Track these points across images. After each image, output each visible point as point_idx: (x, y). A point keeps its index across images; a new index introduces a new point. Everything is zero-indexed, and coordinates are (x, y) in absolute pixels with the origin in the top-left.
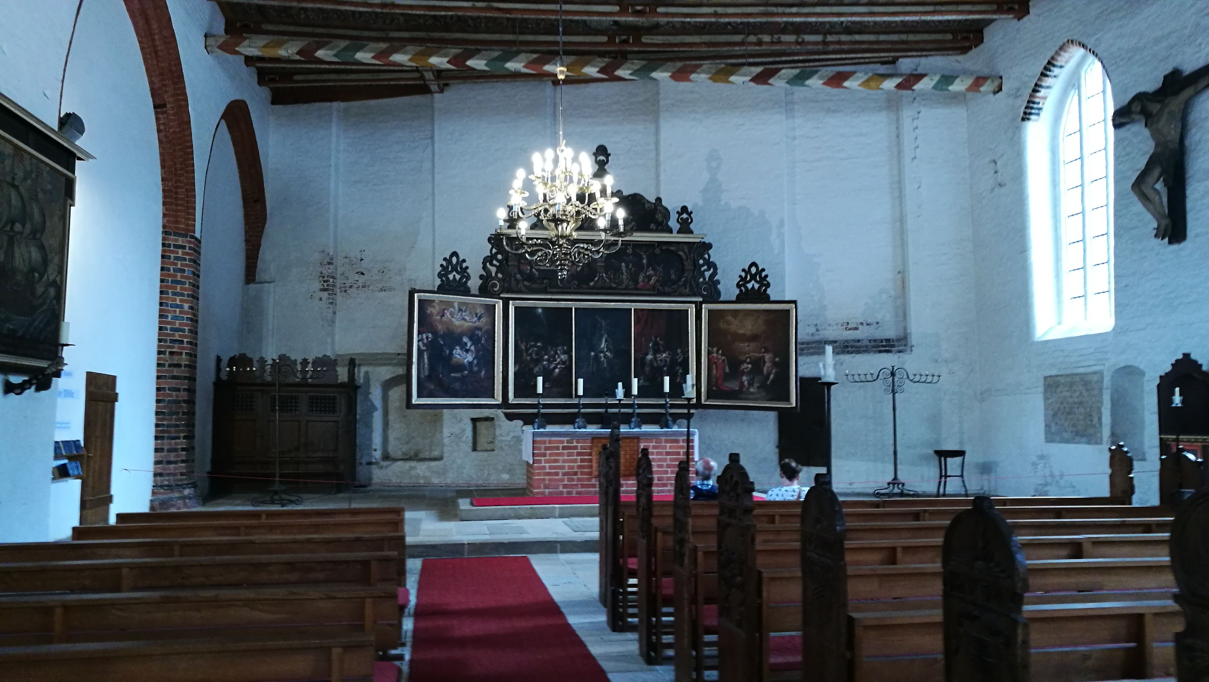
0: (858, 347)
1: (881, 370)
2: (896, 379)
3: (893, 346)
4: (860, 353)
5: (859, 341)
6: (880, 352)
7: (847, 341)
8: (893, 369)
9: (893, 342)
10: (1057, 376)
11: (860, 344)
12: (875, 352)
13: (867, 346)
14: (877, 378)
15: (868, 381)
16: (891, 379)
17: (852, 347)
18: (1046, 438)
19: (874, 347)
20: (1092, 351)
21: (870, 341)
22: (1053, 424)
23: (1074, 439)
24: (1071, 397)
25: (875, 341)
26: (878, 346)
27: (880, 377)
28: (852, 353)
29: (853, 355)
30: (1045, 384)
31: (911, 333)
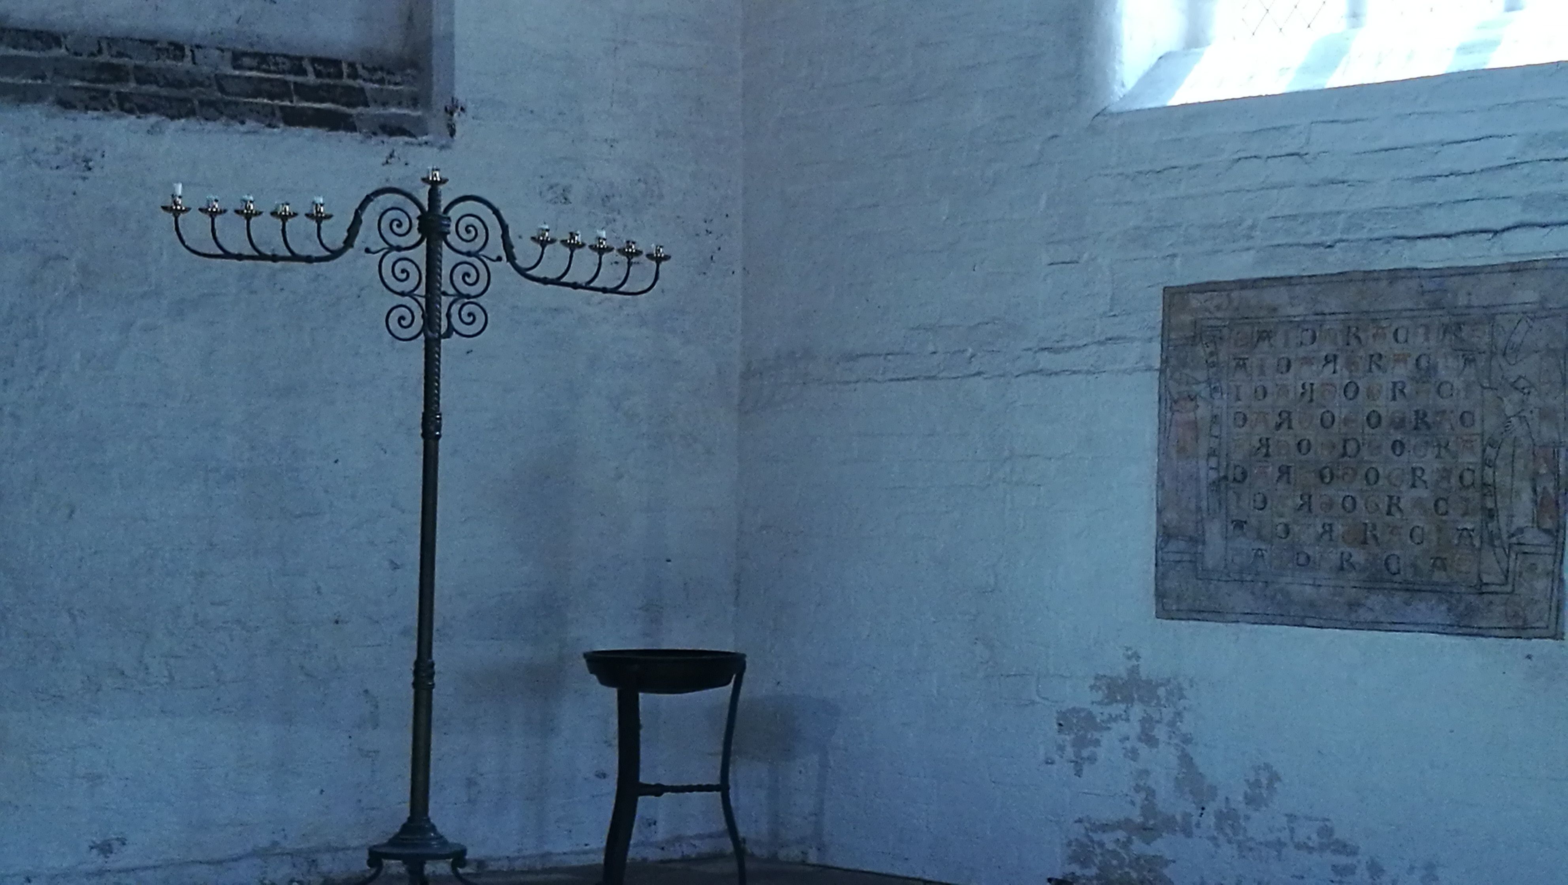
0: (178, 84)
1: (368, 199)
2: (448, 259)
3: (358, 98)
4: (190, 113)
5: (177, 49)
6: (294, 118)
7: (112, 41)
8: (434, 196)
9: (354, 75)
10: (1254, 284)
11: (186, 64)
12: (269, 118)
13: (220, 81)
14: (349, 243)
15: (295, 257)
16: (420, 254)
17: (144, 76)
18: (1160, 595)
19: (257, 88)
20: (1507, 150)
21: (237, 58)
22: (1214, 530)
23: (1354, 605)
24: (1351, 390)
25: (263, 59)
26: (282, 90)
27: (367, 235)
28: (143, 109)
29: (153, 119)
30: (1166, 327)
31: (451, 36)
